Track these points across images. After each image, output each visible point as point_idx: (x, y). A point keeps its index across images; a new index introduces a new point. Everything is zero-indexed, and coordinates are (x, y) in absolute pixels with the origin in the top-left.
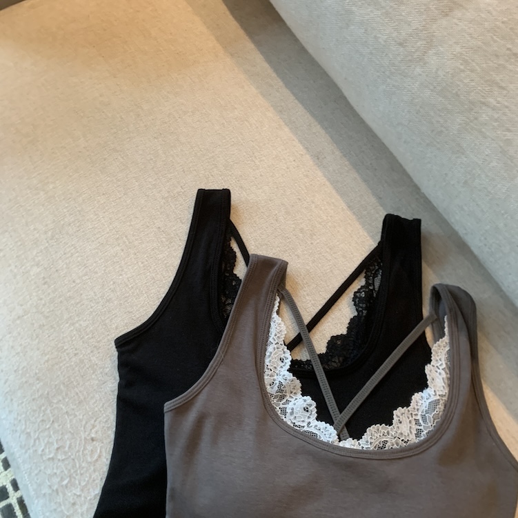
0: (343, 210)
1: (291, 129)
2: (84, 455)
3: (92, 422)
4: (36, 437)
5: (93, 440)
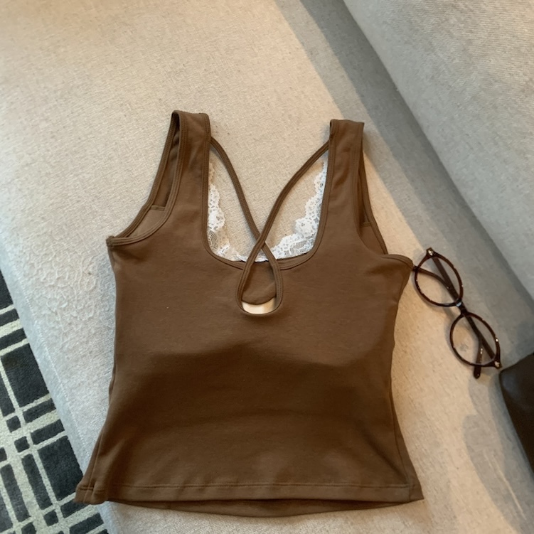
2: (81, 285)
3: (90, 259)
4: (39, 268)
5: (90, 274)
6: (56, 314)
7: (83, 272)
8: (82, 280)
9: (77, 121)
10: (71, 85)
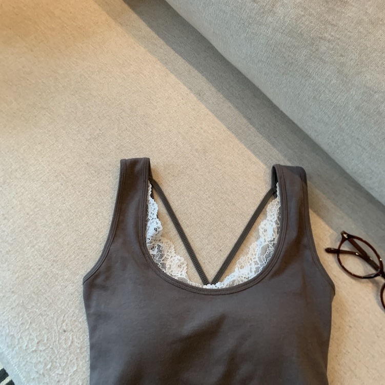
0: (224, 131)
1: (176, 75)
2: (60, 344)
3: (62, 318)
4: (19, 337)
5: (65, 331)
6: (44, 376)
7: (59, 331)
8: (60, 339)
9: (22, 199)
10: (10, 170)
